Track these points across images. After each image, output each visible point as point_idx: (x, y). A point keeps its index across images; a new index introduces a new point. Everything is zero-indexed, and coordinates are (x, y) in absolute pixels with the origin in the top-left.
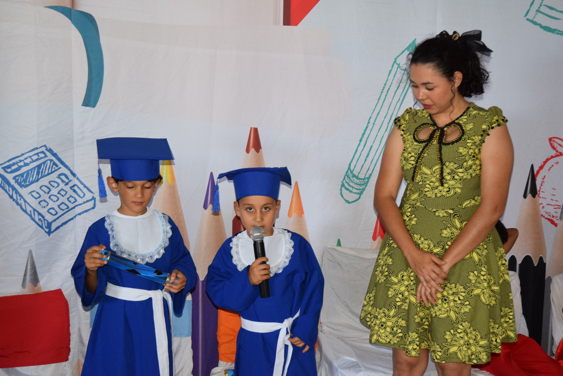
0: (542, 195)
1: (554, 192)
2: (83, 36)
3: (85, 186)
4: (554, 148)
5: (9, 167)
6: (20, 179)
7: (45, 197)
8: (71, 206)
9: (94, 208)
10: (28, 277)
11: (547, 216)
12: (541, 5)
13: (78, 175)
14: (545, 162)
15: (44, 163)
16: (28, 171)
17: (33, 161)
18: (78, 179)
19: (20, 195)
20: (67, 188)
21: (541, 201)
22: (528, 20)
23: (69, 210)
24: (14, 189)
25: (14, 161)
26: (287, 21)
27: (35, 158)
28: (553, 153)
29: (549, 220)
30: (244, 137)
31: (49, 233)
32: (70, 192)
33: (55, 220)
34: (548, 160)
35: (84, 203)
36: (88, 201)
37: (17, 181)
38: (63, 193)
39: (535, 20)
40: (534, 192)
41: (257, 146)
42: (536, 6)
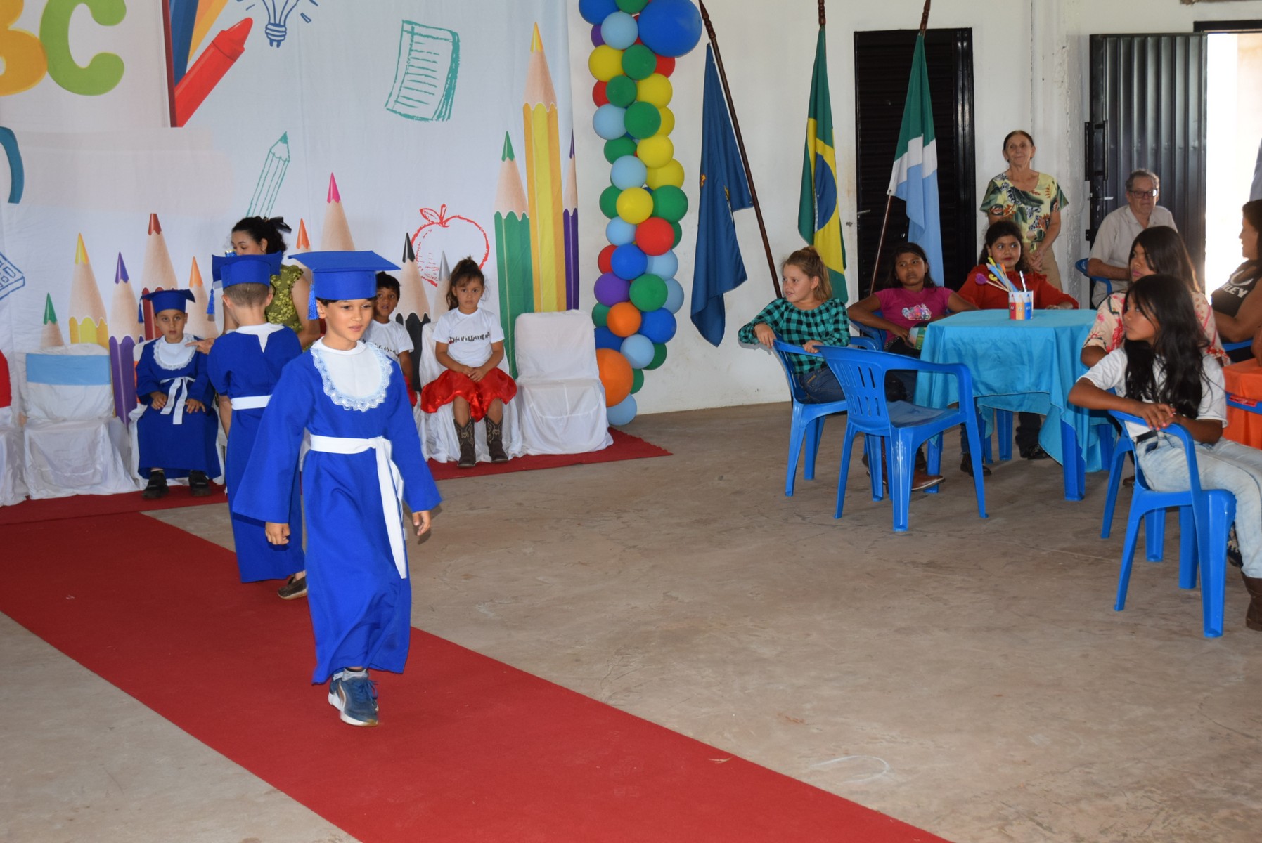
0: (420, 260)
1: (431, 256)
3: (15, 268)
4: (425, 217)
9: (23, 285)
11: (427, 278)
12: (399, 97)
13: (9, 259)
14: (419, 231)
18: (9, 262)
20: (1, 269)
21: (419, 264)
22: (388, 109)
23: (3, 287)
26: (175, 122)
28: (426, 222)
29: (429, 281)
30: (146, 222)
34: (421, 228)
35: (15, 281)
36: (18, 280)
39: (394, 109)
40: (412, 257)
41: (158, 229)
42: (394, 97)
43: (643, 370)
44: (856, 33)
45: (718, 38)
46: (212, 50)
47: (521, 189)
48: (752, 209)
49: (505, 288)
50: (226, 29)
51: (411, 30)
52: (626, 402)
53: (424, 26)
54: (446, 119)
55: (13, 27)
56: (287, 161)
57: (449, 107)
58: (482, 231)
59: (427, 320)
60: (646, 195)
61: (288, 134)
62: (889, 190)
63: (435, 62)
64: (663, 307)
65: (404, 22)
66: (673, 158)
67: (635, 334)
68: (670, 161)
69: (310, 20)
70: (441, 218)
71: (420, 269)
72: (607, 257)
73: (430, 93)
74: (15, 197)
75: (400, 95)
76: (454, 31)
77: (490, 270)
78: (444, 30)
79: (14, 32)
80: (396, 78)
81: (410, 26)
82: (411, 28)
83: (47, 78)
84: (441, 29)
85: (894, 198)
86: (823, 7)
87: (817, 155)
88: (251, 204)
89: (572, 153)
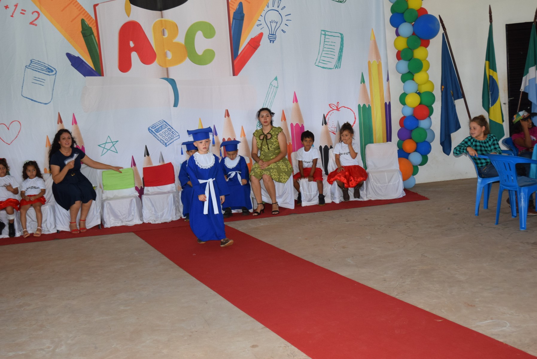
0: (328, 124)
1: (333, 123)
2: (172, 87)
3: (176, 132)
4: (331, 107)
5: (153, 127)
6: (156, 130)
7: (164, 135)
8: (172, 138)
9: (179, 138)
10: (161, 160)
11: (332, 131)
12: (320, 60)
13: (174, 128)
14: (328, 113)
15: (163, 125)
16: (158, 128)
17: (160, 125)
18: (174, 129)
19: (157, 135)
20: (171, 132)
21: (329, 126)
22: (316, 65)
23: (172, 139)
24: (155, 133)
25: (154, 125)
26: (234, 74)
27: (160, 124)
28: (331, 109)
29: (332, 132)
30: (224, 113)
31: (166, 146)
32: (172, 134)
33: (167, 142)
34: (329, 112)
35: (176, 136)
36: (177, 136)
37: (155, 131)
38: (169, 134)
39: (318, 65)
40: (326, 123)
41: (228, 115)
42: (318, 61)
43: (418, 166)
44: (507, 25)
45: (447, 31)
46: (248, 46)
47: (368, 95)
48: (463, 99)
49: (362, 134)
50: (253, 37)
51: (324, 34)
52: (411, 178)
53: (330, 32)
54: (339, 68)
55: (174, 41)
56: (277, 87)
57: (340, 63)
58: (353, 112)
59: (331, 147)
60: (417, 95)
61: (277, 77)
62: (521, 89)
63: (334, 46)
64: (426, 140)
65: (321, 30)
66: (429, 80)
67: (414, 152)
68: (428, 81)
69: (285, 32)
70: (337, 107)
71: (329, 128)
72: (402, 121)
73: (332, 58)
74: (176, 105)
75: (321, 59)
76: (341, 33)
77: (356, 128)
78: (338, 33)
79: (175, 43)
80: (319, 53)
81: (324, 32)
82: (324, 33)
83: (187, 59)
84: (336, 33)
85: (523, 92)
86: (491, 15)
87: (490, 76)
88: (264, 104)
89: (388, 79)
